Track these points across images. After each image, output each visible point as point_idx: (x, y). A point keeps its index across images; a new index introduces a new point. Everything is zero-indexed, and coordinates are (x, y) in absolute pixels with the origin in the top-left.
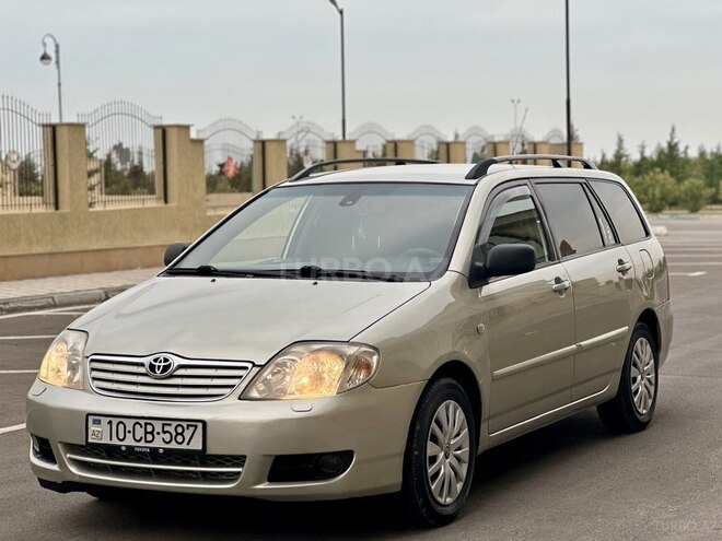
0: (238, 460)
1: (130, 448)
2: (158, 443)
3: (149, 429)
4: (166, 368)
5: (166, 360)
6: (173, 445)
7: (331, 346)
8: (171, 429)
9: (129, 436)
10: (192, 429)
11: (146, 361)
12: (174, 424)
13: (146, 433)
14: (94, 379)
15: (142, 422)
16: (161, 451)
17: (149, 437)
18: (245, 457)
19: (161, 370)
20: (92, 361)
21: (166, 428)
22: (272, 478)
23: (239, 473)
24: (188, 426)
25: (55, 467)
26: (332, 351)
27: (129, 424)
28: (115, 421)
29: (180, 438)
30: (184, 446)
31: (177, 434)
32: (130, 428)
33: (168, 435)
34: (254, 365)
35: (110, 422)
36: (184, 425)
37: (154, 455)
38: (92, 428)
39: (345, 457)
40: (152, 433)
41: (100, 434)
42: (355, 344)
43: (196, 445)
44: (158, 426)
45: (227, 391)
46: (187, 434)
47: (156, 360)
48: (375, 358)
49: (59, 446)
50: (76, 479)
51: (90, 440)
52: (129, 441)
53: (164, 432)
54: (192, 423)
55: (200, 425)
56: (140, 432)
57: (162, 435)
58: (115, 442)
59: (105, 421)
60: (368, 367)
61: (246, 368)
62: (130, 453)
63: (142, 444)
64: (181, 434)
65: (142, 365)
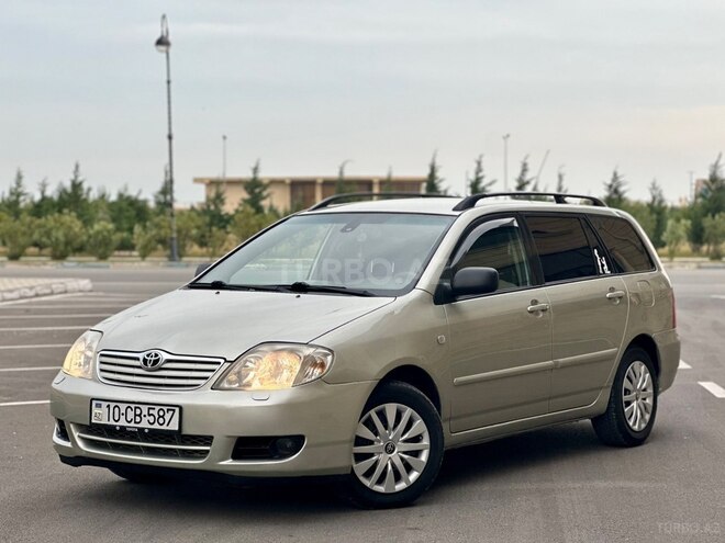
0: (208, 440)
1: (123, 428)
2: (144, 424)
3: (138, 412)
4: (156, 362)
5: (156, 355)
6: (156, 426)
7: (292, 347)
8: (155, 412)
9: (123, 418)
10: (171, 412)
11: (141, 356)
12: (157, 408)
13: (136, 415)
14: (102, 370)
15: (133, 406)
16: (146, 431)
17: (138, 419)
18: (212, 437)
19: (153, 363)
20: (102, 355)
21: (151, 412)
22: (235, 456)
23: (208, 451)
24: (168, 410)
25: (69, 444)
26: (292, 351)
27: (123, 407)
28: (112, 405)
29: (161, 420)
30: (164, 427)
31: (160, 417)
32: (123, 411)
33: (152, 418)
34: (226, 361)
35: (108, 406)
36: (165, 408)
37: (141, 434)
38: (95, 410)
39: (297, 442)
40: (140, 415)
41: (101, 416)
42: (312, 346)
43: (174, 426)
44: (145, 409)
45: (202, 382)
46: (167, 417)
47: (148, 356)
48: (330, 358)
49: (72, 426)
50: (83, 454)
51: (93, 421)
52: (123, 422)
53: (150, 415)
54: (171, 408)
55: (177, 410)
56: (131, 415)
57: (148, 417)
58: (112, 422)
59: (104, 404)
60: (322, 365)
61: (219, 363)
62: (123, 432)
63: (132, 424)
64: (163, 417)
65: (138, 359)
